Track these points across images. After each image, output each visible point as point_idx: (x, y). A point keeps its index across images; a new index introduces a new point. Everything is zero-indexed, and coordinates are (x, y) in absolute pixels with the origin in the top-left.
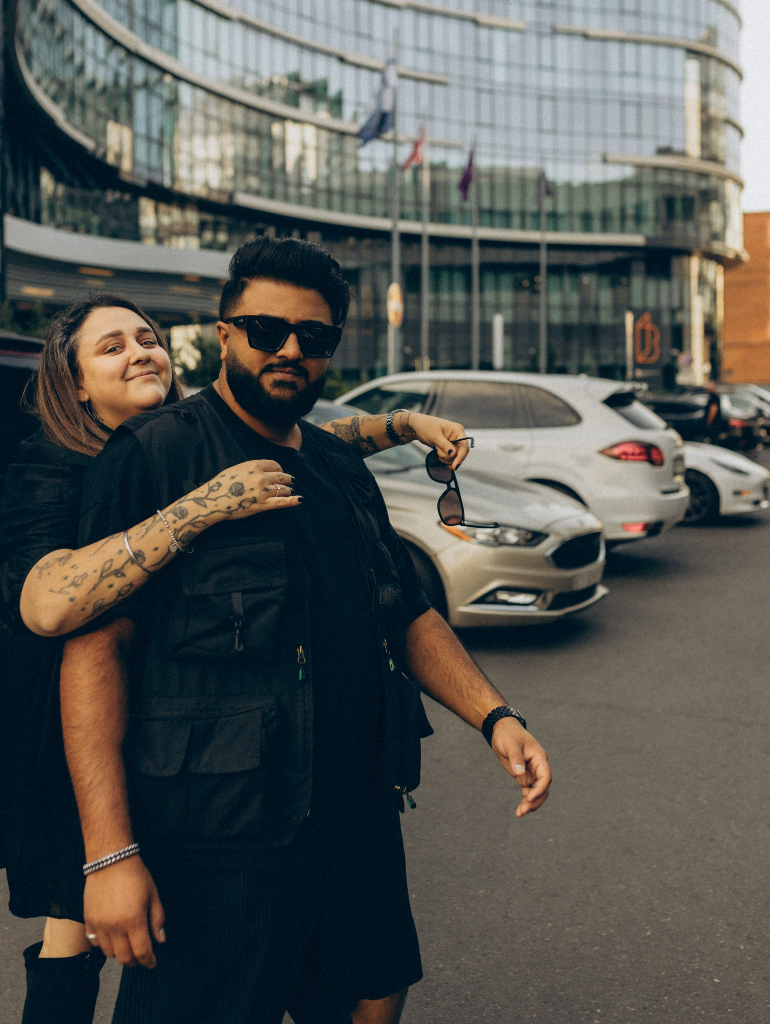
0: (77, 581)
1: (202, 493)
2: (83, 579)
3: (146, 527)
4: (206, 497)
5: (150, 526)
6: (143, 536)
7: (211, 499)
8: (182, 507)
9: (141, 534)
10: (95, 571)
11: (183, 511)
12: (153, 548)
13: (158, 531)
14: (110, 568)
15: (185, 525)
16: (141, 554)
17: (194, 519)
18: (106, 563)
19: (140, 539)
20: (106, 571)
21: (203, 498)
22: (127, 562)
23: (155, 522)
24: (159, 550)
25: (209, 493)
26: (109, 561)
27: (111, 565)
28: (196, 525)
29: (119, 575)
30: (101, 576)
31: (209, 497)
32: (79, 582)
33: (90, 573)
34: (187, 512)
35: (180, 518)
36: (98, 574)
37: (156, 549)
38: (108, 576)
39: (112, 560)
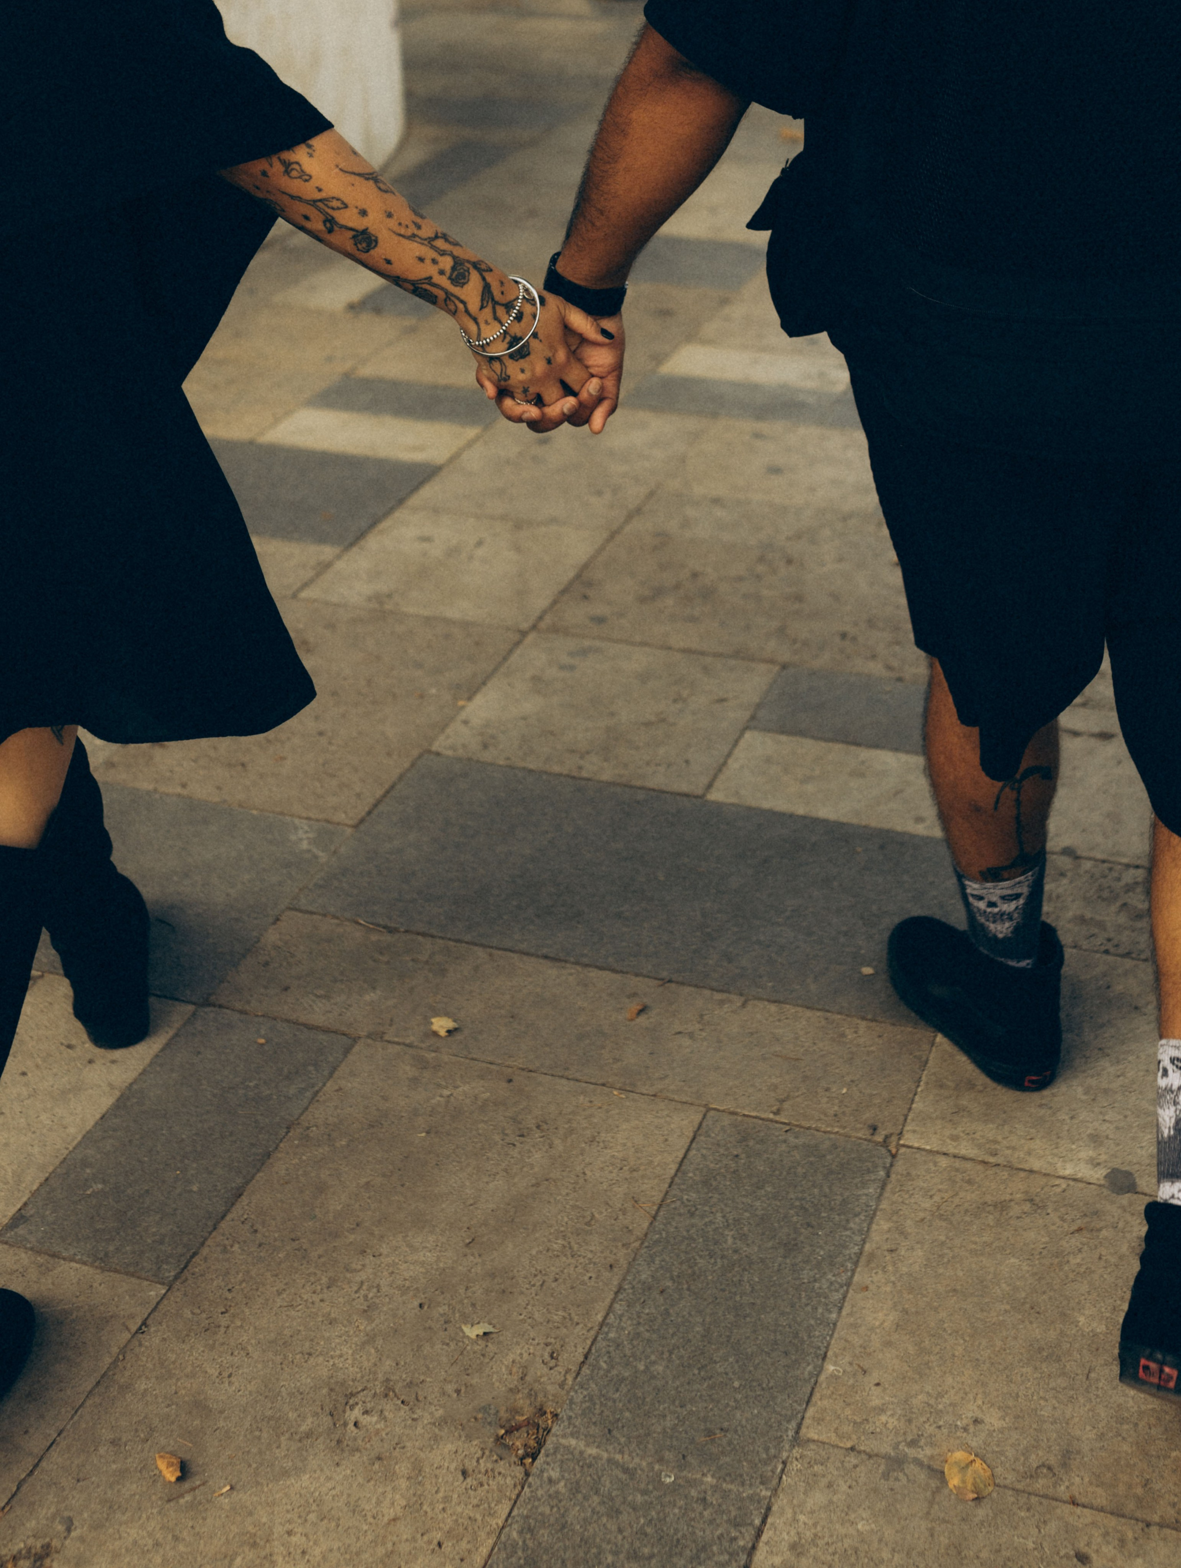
0: (293, 169)
1: (500, 294)
2: (300, 177)
3: (416, 232)
4: (495, 303)
5: (420, 238)
6: (400, 235)
7: (494, 312)
8: (469, 273)
9: (403, 231)
10: (320, 190)
11: (464, 278)
12: (389, 258)
13: (417, 254)
14: (333, 208)
15: (442, 289)
16: (374, 244)
17: (458, 299)
18: (338, 199)
19: (394, 232)
20: (326, 205)
21: (493, 299)
22: (351, 229)
23: (429, 242)
24: (389, 266)
25: (503, 305)
26: (343, 203)
27: (338, 209)
28: (448, 302)
29: (328, 225)
30: (315, 201)
31: (498, 308)
32: (294, 174)
33: (314, 183)
34: (464, 284)
35: (450, 278)
36: (318, 196)
37: (389, 262)
38: (319, 210)
39: (346, 206)
